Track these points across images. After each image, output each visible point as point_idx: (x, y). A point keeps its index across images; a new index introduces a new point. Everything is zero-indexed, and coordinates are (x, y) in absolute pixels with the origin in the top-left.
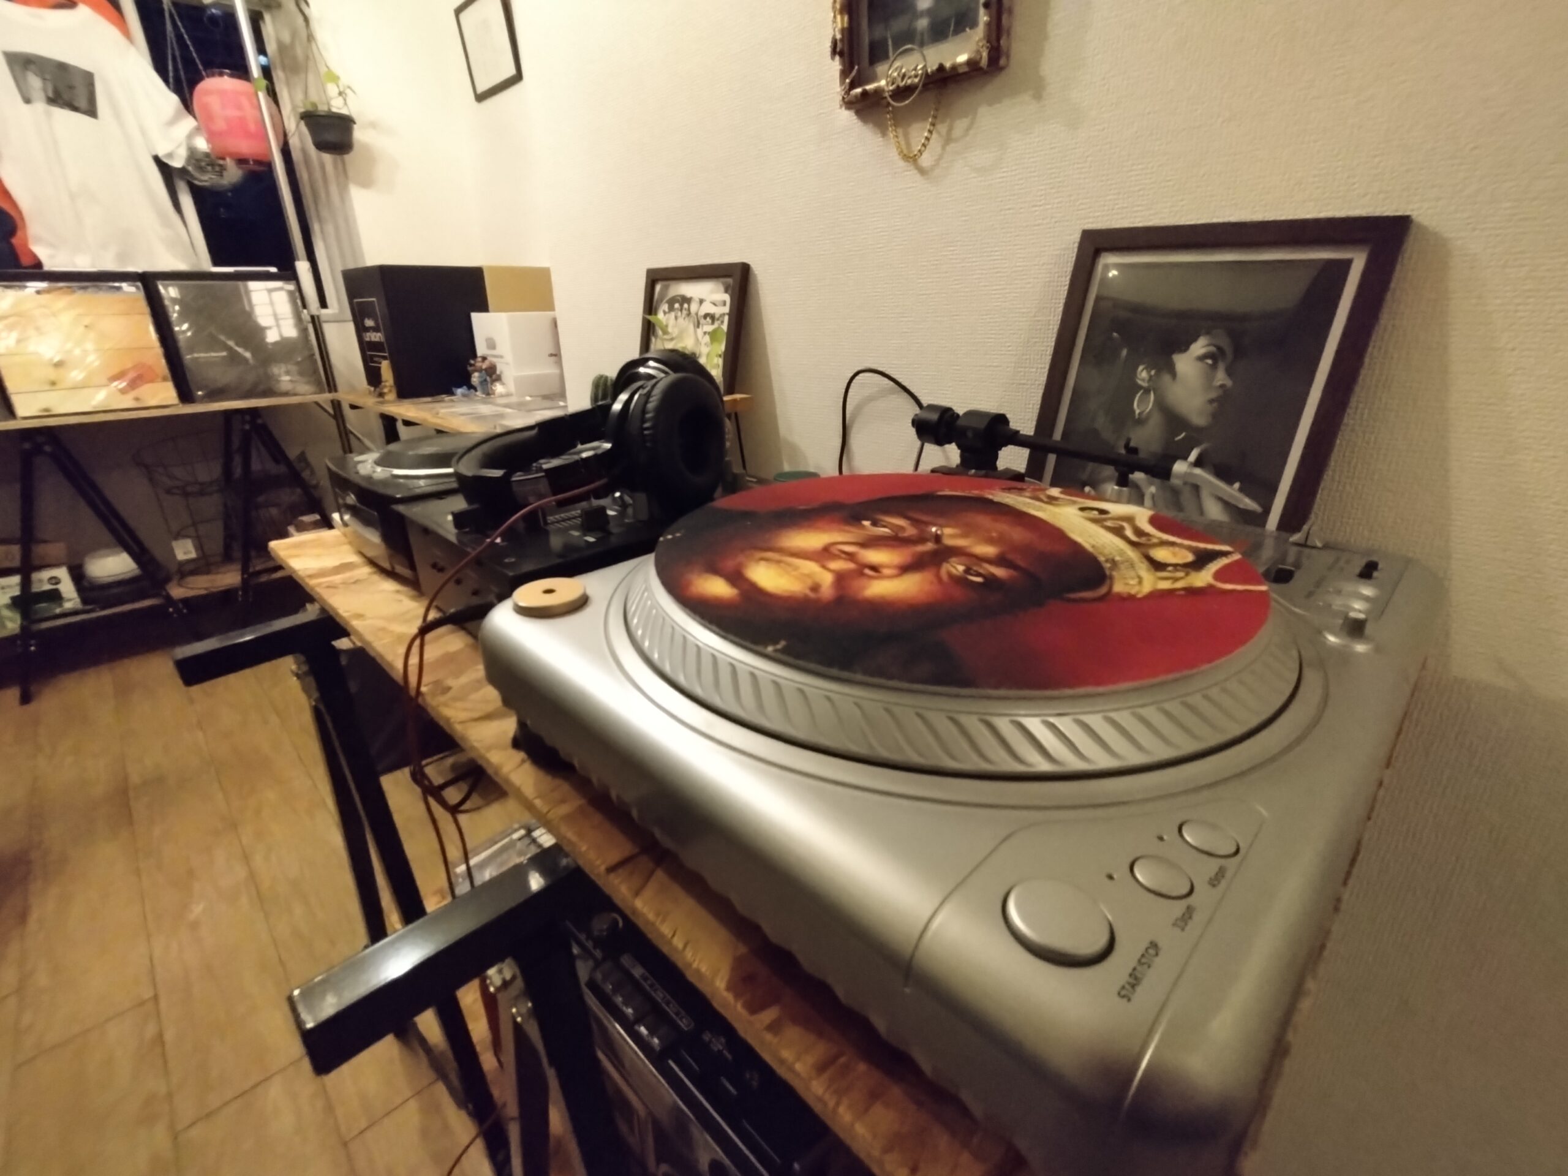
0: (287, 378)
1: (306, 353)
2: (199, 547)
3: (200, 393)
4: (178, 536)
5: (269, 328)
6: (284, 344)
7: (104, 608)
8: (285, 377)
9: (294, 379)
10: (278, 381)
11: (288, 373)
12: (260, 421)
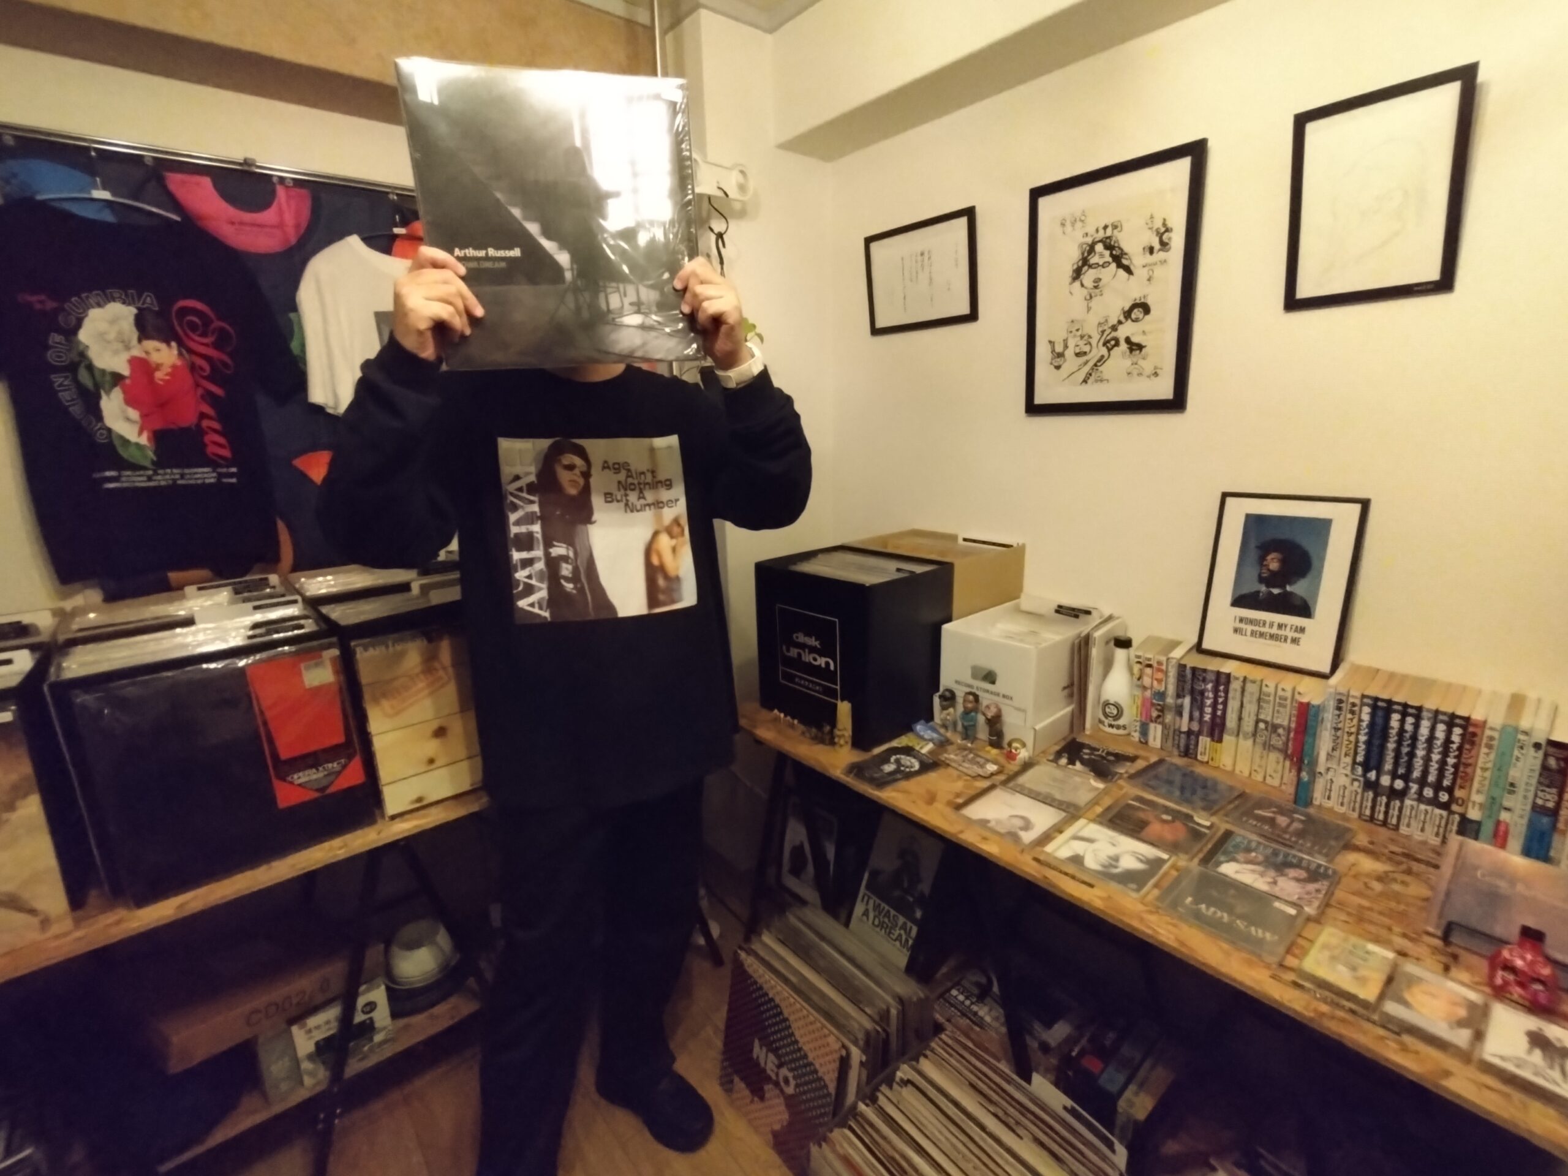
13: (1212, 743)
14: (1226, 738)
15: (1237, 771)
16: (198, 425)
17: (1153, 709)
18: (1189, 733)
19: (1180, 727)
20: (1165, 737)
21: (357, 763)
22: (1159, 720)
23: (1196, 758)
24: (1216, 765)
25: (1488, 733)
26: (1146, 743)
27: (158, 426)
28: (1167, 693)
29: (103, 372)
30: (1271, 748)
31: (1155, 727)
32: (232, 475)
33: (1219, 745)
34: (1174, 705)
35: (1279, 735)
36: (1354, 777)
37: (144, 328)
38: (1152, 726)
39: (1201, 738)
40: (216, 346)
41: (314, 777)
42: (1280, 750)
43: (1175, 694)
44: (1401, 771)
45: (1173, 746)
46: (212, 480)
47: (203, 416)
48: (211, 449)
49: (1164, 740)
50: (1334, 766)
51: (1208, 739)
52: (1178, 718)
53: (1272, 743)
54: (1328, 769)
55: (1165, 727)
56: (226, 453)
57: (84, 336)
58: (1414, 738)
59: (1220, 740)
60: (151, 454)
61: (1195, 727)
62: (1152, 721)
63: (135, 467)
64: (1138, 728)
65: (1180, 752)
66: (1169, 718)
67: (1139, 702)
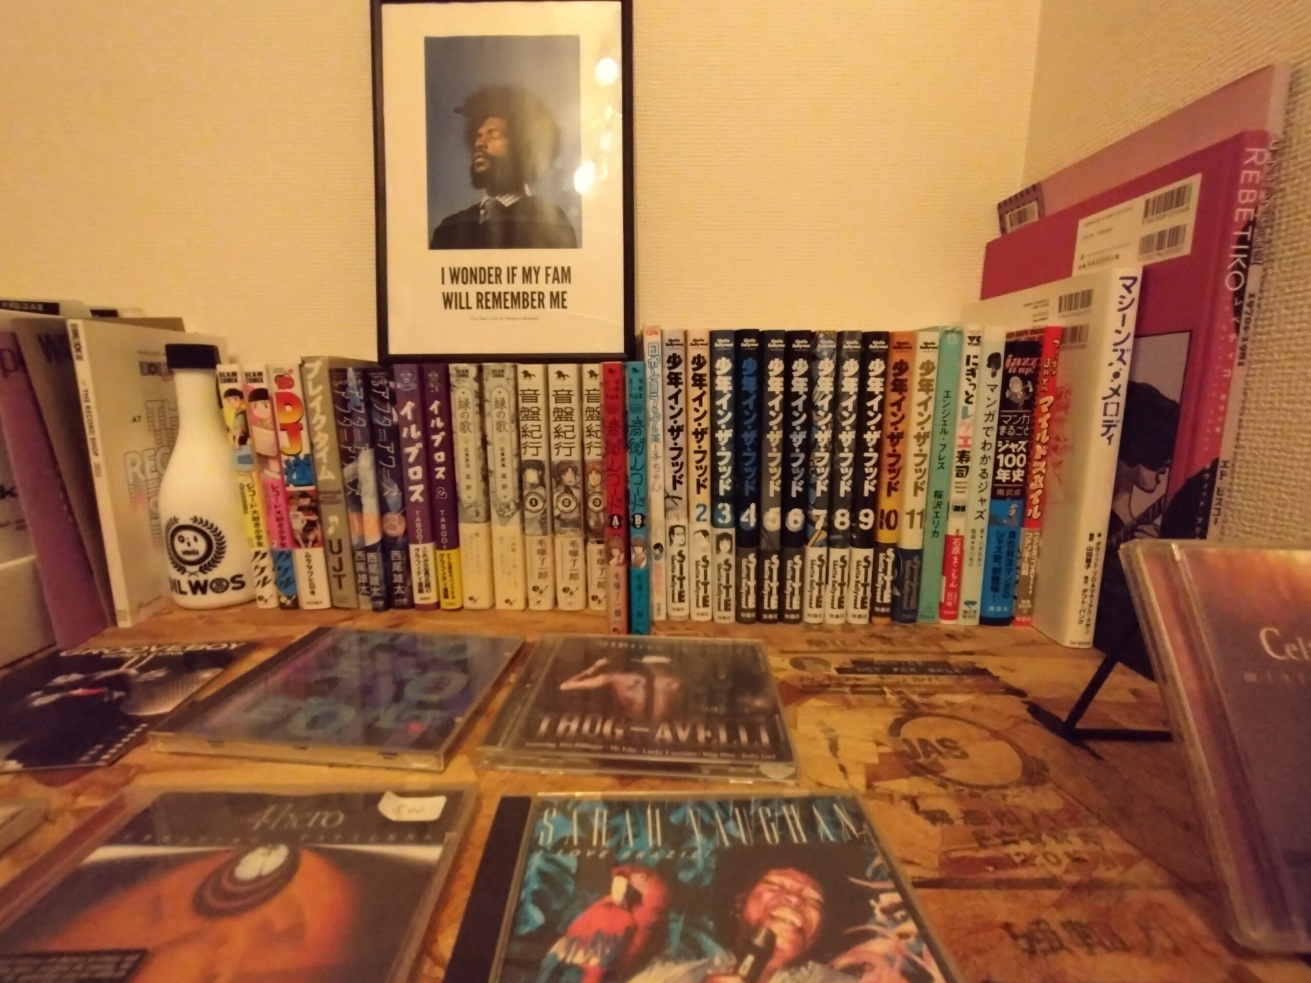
13: (439, 552)
14: (466, 529)
15: (501, 605)
17: (293, 512)
18: (386, 545)
19: (362, 538)
20: (335, 575)
22: (311, 537)
23: (412, 605)
24: (458, 606)
25: (922, 357)
26: (296, 605)
28: (318, 456)
30: (557, 524)
31: (308, 557)
33: (453, 552)
34: (339, 487)
35: (568, 490)
36: (720, 531)
38: (299, 554)
39: (412, 547)
42: (575, 523)
43: (336, 455)
44: (796, 488)
45: (358, 591)
49: (335, 581)
50: (683, 522)
51: (429, 547)
52: (354, 516)
53: (557, 512)
54: (672, 531)
55: (331, 548)
58: (810, 406)
59: (454, 543)
61: (396, 526)
62: (297, 544)
64: (269, 573)
65: (375, 599)
66: (333, 521)
67: (257, 501)
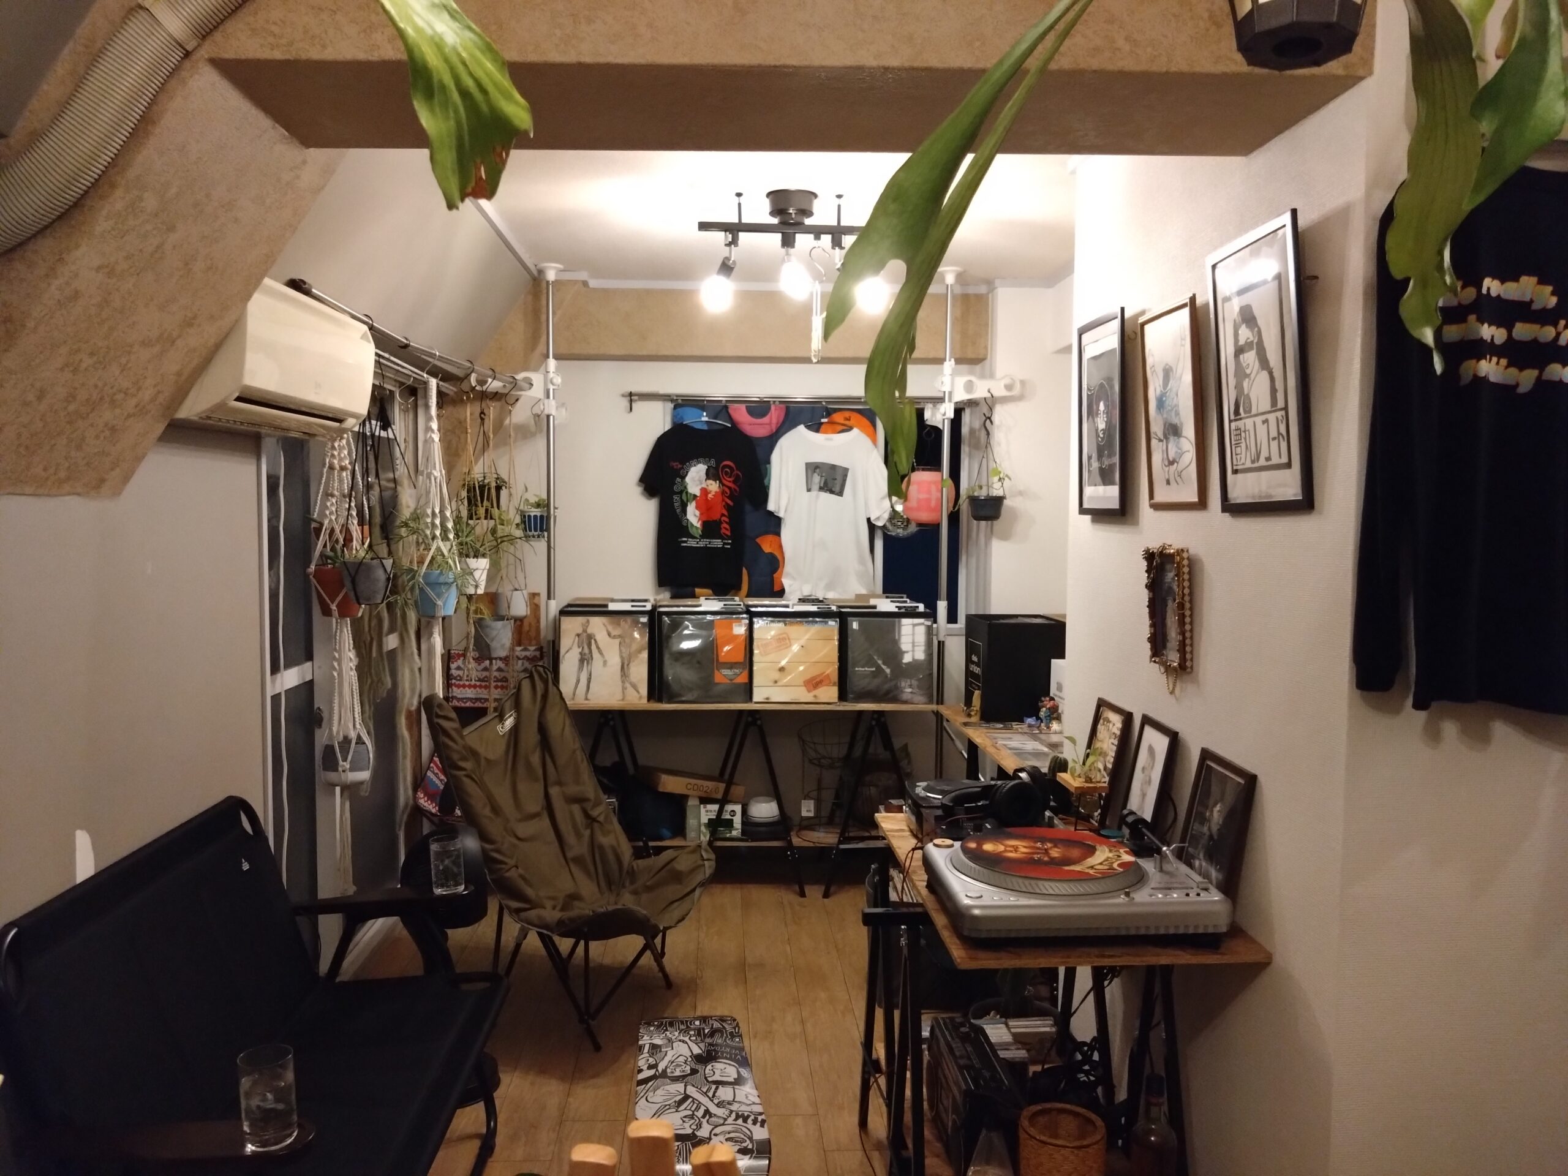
0: (909, 690)
1: (928, 672)
2: (818, 809)
3: (851, 696)
4: (807, 797)
5: (907, 652)
6: (915, 665)
7: (753, 841)
8: (908, 689)
9: (914, 691)
10: (902, 692)
11: (910, 686)
12: (883, 719)
16: (720, 519)
21: (746, 673)
27: (704, 519)
29: (691, 494)
32: (728, 544)
37: (709, 475)
40: (734, 482)
41: (730, 673)
46: (721, 546)
47: (723, 515)
48: (723, 531)
56: (729, 533)
57: (688, 479)
60: (700, 532)
63: (693, 537)
